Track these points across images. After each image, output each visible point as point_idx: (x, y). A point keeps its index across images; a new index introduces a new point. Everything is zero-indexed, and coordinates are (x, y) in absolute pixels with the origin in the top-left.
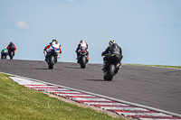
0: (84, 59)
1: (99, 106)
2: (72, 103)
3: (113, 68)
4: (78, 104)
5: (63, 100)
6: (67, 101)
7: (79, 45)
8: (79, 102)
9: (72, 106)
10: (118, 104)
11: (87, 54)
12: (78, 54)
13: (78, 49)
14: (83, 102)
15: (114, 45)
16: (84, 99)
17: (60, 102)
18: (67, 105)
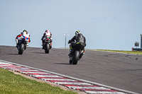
0: (48, 45)
1: (54, 81)
2: (32, 79)
3: (78, 53)
4: (37, 80)
5: (25, 76)
6: (28, 77)
7: (45, 34)
8: (38, 78)
9: (32, 82)
10: (68, 80)
11: (51, 42)
12: (43, 41)
13: (44, 37)
14: (41, 78)
15: (79, 35)
16: (41, 76)
17: (23, 78)
18: (29, 80)
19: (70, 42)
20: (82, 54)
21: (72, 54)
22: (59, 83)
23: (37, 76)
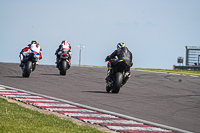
0: (65, 63)
1: (63, 112)
2: (33, 108)
4: (39, 110)
5: (23, 105)
6: (27, 106)
8: (41, 108)
9: (33, 112)
11: (69, 58)
14: (45, 108)
16: (46, 105)
17: (20, 107)
18: (28, 111)
19: (108, 59)
20: (127, 77)
21: (112, 77)
22: (70, 115)
23: (40, 105)
